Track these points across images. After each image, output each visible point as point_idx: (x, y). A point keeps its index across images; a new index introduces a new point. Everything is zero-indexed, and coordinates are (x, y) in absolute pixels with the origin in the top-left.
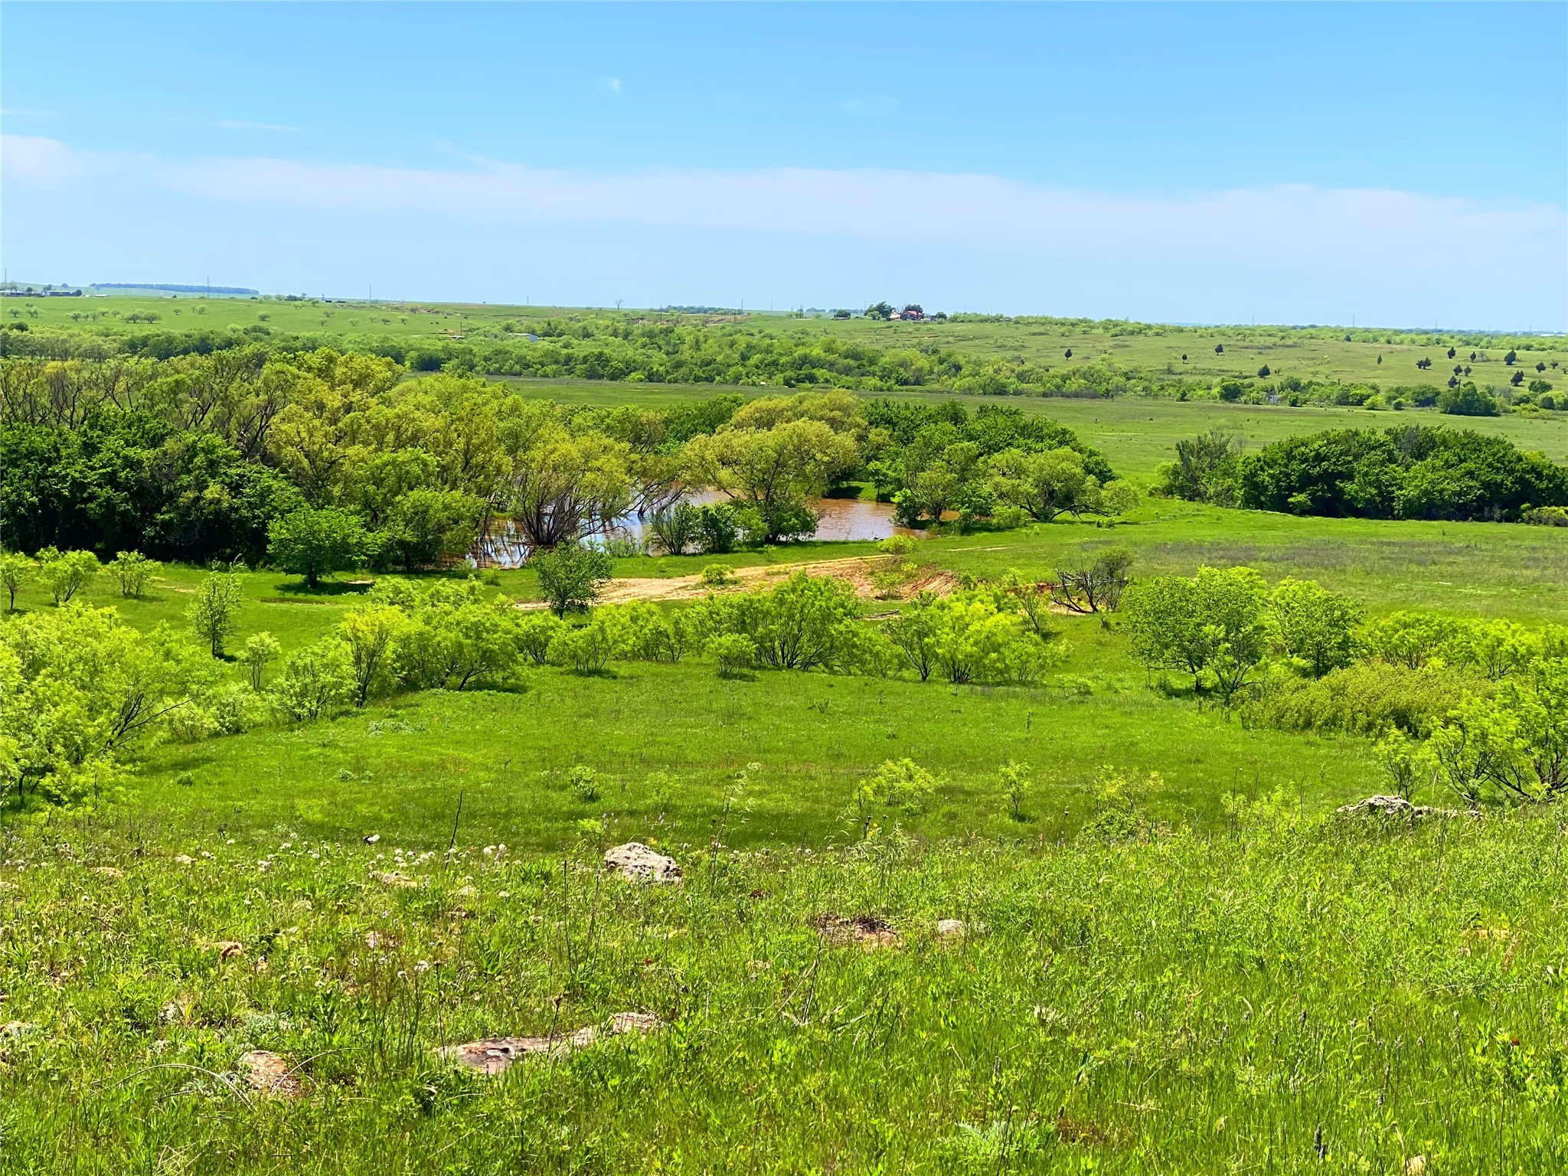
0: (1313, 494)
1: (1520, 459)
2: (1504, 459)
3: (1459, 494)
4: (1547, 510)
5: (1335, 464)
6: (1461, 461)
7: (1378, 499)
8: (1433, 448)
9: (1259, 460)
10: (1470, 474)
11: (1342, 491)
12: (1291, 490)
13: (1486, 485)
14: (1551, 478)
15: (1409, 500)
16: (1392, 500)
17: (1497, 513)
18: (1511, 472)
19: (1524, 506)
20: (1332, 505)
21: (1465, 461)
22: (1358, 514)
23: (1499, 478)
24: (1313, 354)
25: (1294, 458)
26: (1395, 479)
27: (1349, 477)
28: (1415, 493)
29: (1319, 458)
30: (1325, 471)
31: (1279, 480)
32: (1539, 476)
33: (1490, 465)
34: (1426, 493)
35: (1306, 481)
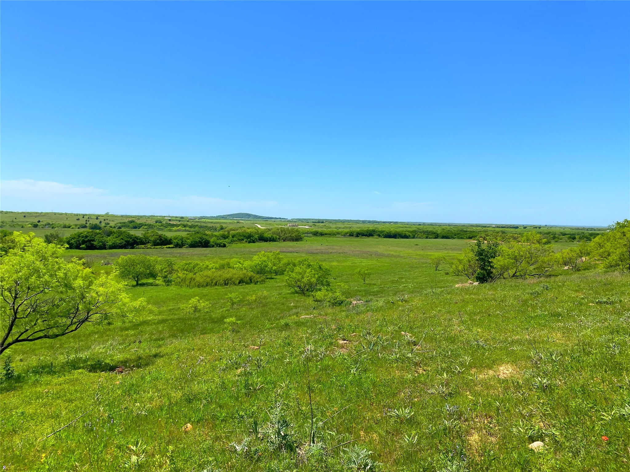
0: (86, 245)
1: (132, 235)
2: (129, 236)
3: (120, 243)
4: (140, 246)
5: (90, 238)
6: (119, 236)
7: (102, 245)
8: (111, 234)
9: (70, 238)
10: (122, 239)
11: (93, 244)
12: (80, 245)
13: (126, 241)
14: (140, 239)
15: (110, 245)
16: (106, 245)
17: (129, 247)
18: (131, 238)
19: (135, 245)
20: (91, 247)
21: (120, 236)
22: (98, 249)
23: (129, 239)
24: (49, 218)
25: (80, 237)
26: (106, 241)
27: (93, 240)
28: (111, 243)
29: (86, 237)
30: (88, 239)
31: (77, 242)
32: (137, 239)
33: (126, 237)
34: (113, 243)
35: (84, 242)
